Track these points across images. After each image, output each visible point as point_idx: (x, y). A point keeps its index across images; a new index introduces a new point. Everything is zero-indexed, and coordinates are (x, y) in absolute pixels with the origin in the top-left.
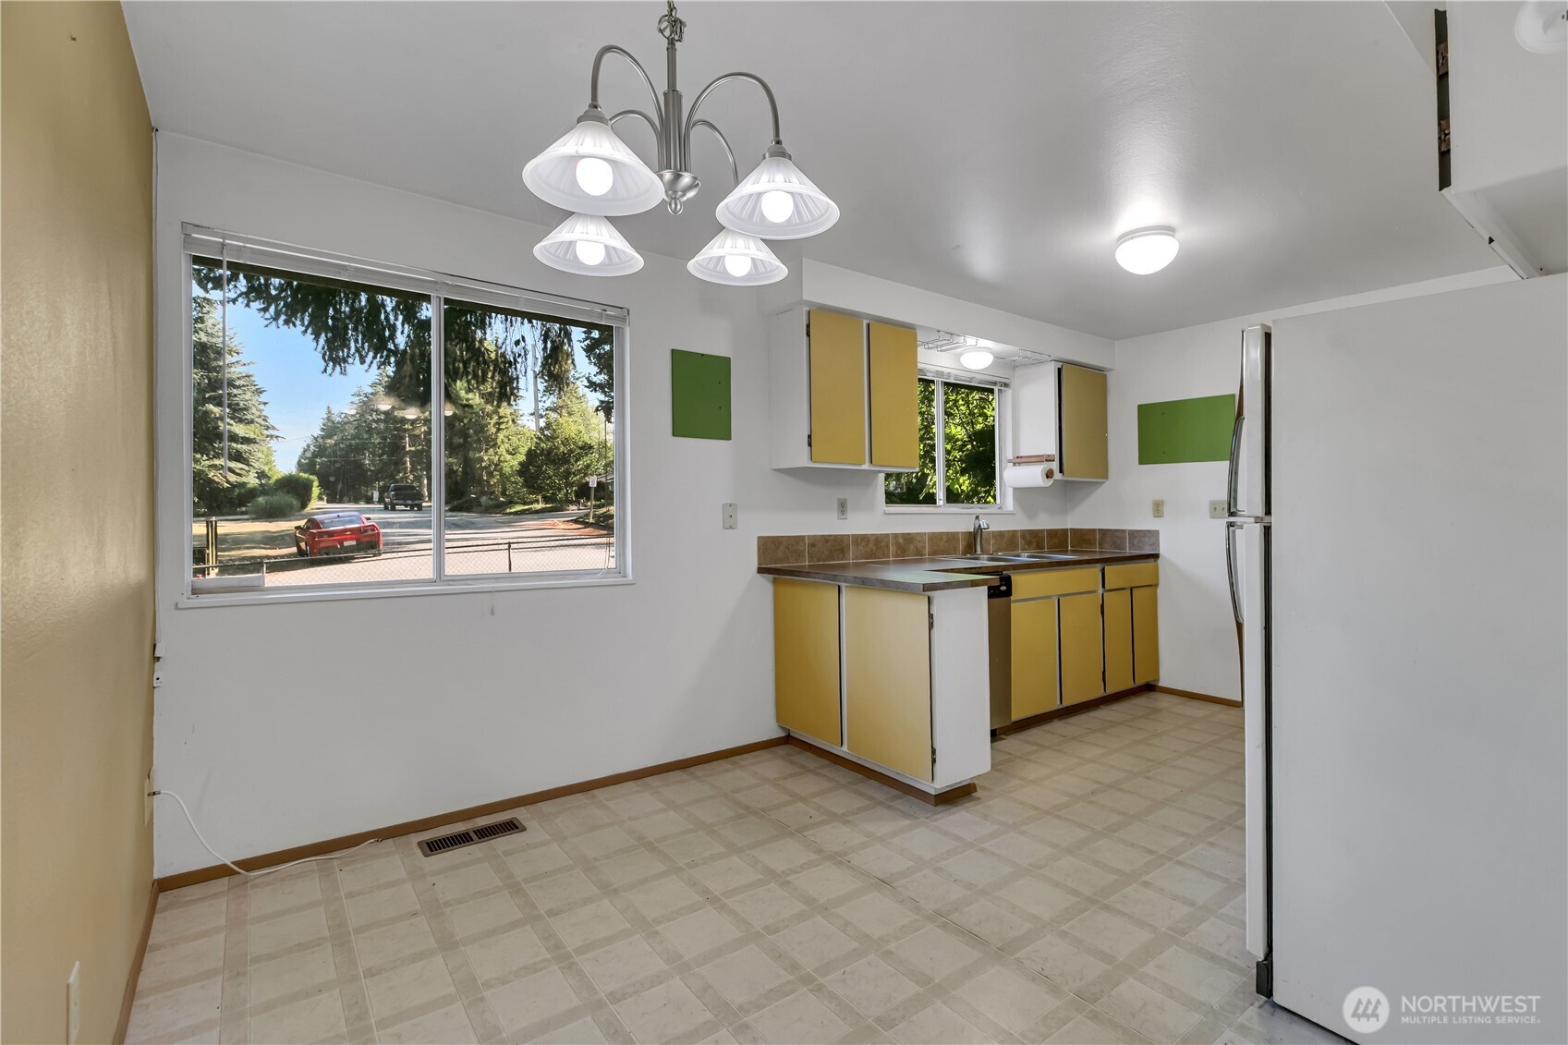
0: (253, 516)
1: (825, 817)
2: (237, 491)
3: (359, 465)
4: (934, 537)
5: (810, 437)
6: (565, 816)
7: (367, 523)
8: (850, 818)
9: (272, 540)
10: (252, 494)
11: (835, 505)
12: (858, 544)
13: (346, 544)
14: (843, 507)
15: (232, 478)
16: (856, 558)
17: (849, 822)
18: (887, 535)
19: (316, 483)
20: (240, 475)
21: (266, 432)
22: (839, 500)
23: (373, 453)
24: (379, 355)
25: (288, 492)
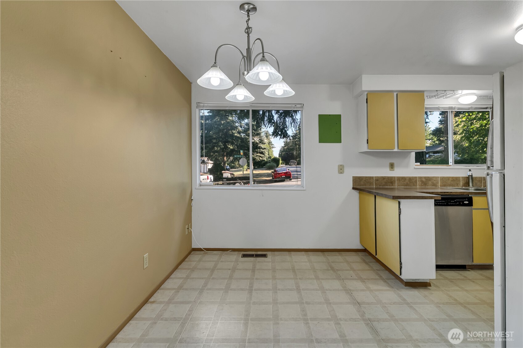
0: (266, 169)
1: (357, 278)
2: (263, 162)
3: (293, 154)
4: (443, 179)
5: (367, 140)
6: (278, 257)
7: (288, 171)
8: (366, 281)
9: (268, 175)
10: (267, 162)
11: (388, 164)
12: (400, 180)
13: (282, 177)
14: (392, 166)
15: (261, 159)
16: (399, 186)
17: (364, 281)
18: (416, 177)
19: (281, 160)
20: (262, 158)
21: (272, 146)
22: (390, 163)
23: (296, 150)
24: (270, 124)
25: (274, 162)
